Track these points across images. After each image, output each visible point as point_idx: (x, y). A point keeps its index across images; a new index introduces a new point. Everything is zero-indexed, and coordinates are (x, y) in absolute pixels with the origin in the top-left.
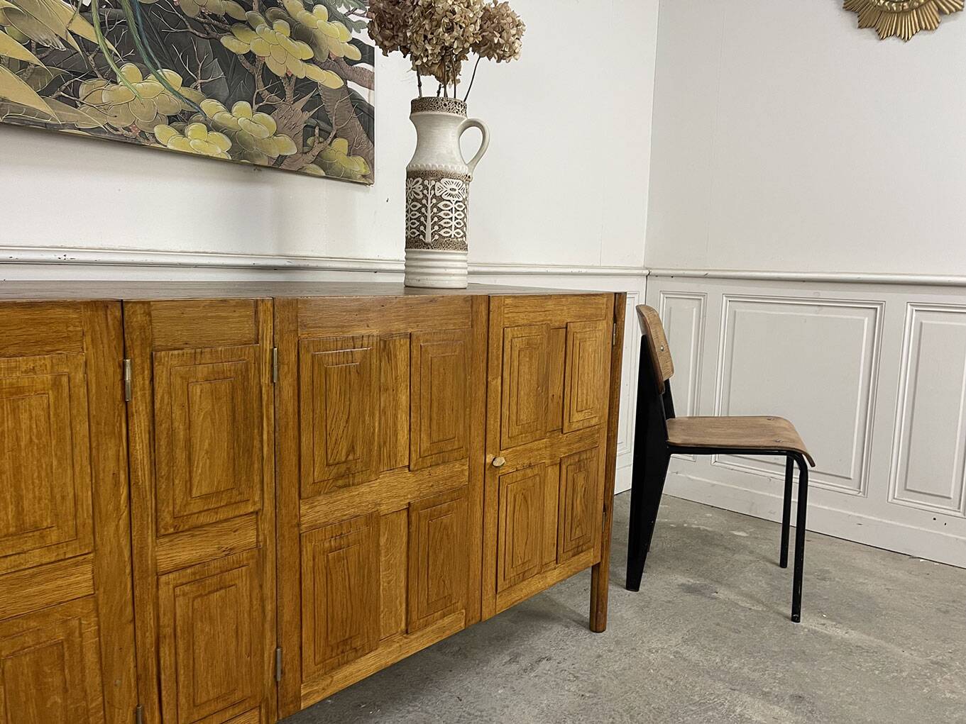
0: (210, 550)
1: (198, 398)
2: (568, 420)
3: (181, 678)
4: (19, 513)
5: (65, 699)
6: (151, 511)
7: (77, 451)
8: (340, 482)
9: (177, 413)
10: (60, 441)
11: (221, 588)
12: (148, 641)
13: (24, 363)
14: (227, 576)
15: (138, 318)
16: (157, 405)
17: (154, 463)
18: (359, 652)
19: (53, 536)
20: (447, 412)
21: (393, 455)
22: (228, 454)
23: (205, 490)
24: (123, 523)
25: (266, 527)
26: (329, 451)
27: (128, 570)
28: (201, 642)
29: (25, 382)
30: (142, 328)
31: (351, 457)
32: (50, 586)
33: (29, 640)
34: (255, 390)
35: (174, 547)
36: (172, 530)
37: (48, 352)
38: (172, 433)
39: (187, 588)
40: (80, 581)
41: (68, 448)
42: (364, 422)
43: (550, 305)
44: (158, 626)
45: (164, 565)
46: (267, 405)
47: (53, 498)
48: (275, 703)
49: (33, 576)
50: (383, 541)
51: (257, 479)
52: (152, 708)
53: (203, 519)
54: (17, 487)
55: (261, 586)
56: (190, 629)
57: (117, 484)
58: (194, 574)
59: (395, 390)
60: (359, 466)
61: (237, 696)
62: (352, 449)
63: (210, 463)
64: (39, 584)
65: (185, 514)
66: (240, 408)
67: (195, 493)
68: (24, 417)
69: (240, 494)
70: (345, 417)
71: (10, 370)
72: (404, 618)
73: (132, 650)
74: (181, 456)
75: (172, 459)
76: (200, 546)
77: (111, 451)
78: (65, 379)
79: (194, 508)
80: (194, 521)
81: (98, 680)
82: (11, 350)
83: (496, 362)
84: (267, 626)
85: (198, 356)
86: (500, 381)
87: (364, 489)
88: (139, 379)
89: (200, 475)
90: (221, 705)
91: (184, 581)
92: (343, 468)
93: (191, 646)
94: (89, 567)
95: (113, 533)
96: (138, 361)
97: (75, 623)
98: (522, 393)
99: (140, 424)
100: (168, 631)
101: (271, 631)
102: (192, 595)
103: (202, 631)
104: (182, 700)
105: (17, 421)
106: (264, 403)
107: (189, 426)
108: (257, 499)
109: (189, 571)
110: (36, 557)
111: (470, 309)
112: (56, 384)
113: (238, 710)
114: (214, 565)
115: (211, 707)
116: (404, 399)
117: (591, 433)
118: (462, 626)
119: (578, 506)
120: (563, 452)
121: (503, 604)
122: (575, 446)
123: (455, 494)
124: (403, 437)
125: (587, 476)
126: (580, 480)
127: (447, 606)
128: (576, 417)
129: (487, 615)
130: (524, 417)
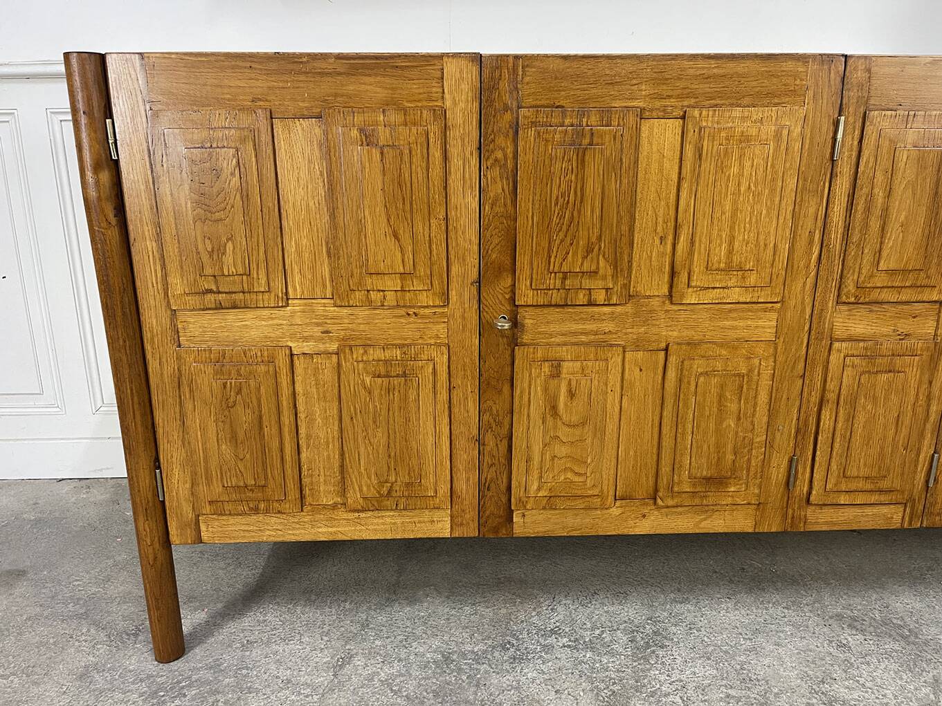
0: (885, 330)
1: (903, 165)
3: (837, 445)
4: (730, 252)
5: (737, 425)
6: (836, 276)
7: (783, 203)
9: (880, 177)
10: (773, 191)
11: (890, 371)
12: (813, 399)
13: (757, 113)
14: (898, 361)
15: (857, 75)
16: (861, 169)
17: (847, 228)
19: (752, 279)
22: (923, 231)
23: (892, 266)
24: (810, 281)
27: (807, 328)
28: (861, 418)
29: (753, 132)
30: (861, 86)
32: (742, 324)
33: (719, 365)
35: (851, 317)
36: (852, 300)
37: (776, 105)
38: (871, 197)
39: (857, 361)
40: (766, 325)
41: (777, 199)
44: (824, 389)
45: (838, 333)
47: (757, 244)
48: (921, 507)
49: (730, 311)
52: (805, 463)
53: (886, 295)
54: (732, 228)
55: (930, 383)
56: (853, 402)
57: (811, 242)
58: (866, 349)
61: (885, 484)
63: (903, 237)
64: (734, 319)
65: (869, 286)
67: (882, 266)
68: (748, 164)
69: (928, 277)
71: (743, 119)
73: (797, 403)
74: (875, 224)
75: (866, 226)
76: (876, 323)
77: (812, 208)
78: (785, 132)
79: (880, 280)
80: (875, 295)
81: (765, 419)
82: (746, 101)
84: (929, 426)
85: (911, 118)
88: (849, 138)
89: (891, 248)
90: (869, 486)
91: (855, 353)
93: (851, 418)
94: (774, 316)
95: (800, 287)
96: (851, 119)
97: (756, 361)
99: (842, 185)
100: (832, 396)
101: (932, 434)
102: (861, 369)
103: (864, 408)
104: (834, 466)
105: (742, 167)
107: (889, 194)
109: (861, 344)
110: (735, 295)
112: (778, 136)
113: (884, 498)
114: (886, 346)
115: (861, 485)
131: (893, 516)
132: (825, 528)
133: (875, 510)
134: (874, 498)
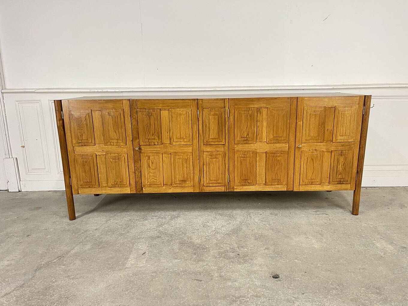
0: (214, 150)
1: (211, 118)
2: (335, 138)
3: (207, 173)
4: (180, 135)
5: (187, 169)
6: (202, 139)
7: (189, 125)
8: (245, 142)
9: (207, 121)
10: (187, 123)
11: (216, 158)
12: (202, 164)
13: (182, 109)
14: (217, 156)
15: (200, 102)
16: (203, 119)
17: (203, 131)
18: (250, 184)
19: (185, 140)
20: (280, 129)
21: (261, 138)
22: (217, 130)
23: (212, 138)
24: (197, 140)
25: (226, 148)
26: (242, 134)
27: (198, 149)
28: (211, 168)
29: (182, 113)
30: (201, 104)
31: (248, 136)
32: (185, 149)
33: (181, 157)
34: (224, 118)
35: (207, 148)
36: (206, 144)
37: (186, 108)
38: (206, 125)
39: (209, 156)
40: (190, 149)
41: (188, 125)
42: (252, 128)
43: (327, 100)
44: (203, 162)
45: (205, 151)
46: (227, 122)
47: (185, 134)
48: (228, 187)
49: (183, 146)
50: (258, 159)
51: (224, 137)
52: (202, 177)
53: (212, 143)
54: (180, 130)
55: (225, 161)
56: (209, 164)
57: (196, 133)
58: (210, 154)
59: (262, 122)
60: (250, 139)
61: (219, 182)
62: (248, 135)
63: (213, 132)
64: (183, 148)
65: (209, 141)
66: (220, 122)
67: (210, 137)
68: (181, 119)
69: (220, 140)
70: (246, 127)
71: (180, 111)
72: (264, 180)
73: (199, 165)
74: (208, 130)
75: (206, 130)
76: (212, 149)
77: (195, 127)
78: (188, 113)
79: (211, 140)
80: (210, 143)
81: (192, 168)
82: (180, 107)
83: (300, 117)
84: (226, 170)
85: (212, 110)
86: (302, 122)
87: (252, 145)
88: (200, 114)
89: (211, 134)
90: (215, 182)
91: (208, 154)
92: (246, 139)
93: (209, 168)
94: (191, 147)
95: (196, 141)
96: (200, 110)
97: (189, 156)
98: (311, 127)
99: (200, 122)
100: (205, 163)
102: (209, 158)
103: (212, 165)
104: (208, 178)
105: (180, 119)
106: (226, 121)
107: (209, 124)
108: (224, 141)
109: (209, 153)
110: (183, 143)
111: (290, 101)
112: (186, 113)
113: (219, 185)
114: (214, 153)
115: (214, 182)
116: (265, 124)
117: (349, 144)
118: (285, 190)
119: (340, 168)
120: (333, 149)
121: (302, 189)
122: (340, 147)
123: (282, 152)
124: (264, 134)
125: (346, 159)
126: (342, 159)
127: (279, 182)
128: (339, 138)
129: (296, 190)
130: (312, 134)
131: (222, 189)
132: (208, 191)
133: (218, 187)
134: (217, 185)
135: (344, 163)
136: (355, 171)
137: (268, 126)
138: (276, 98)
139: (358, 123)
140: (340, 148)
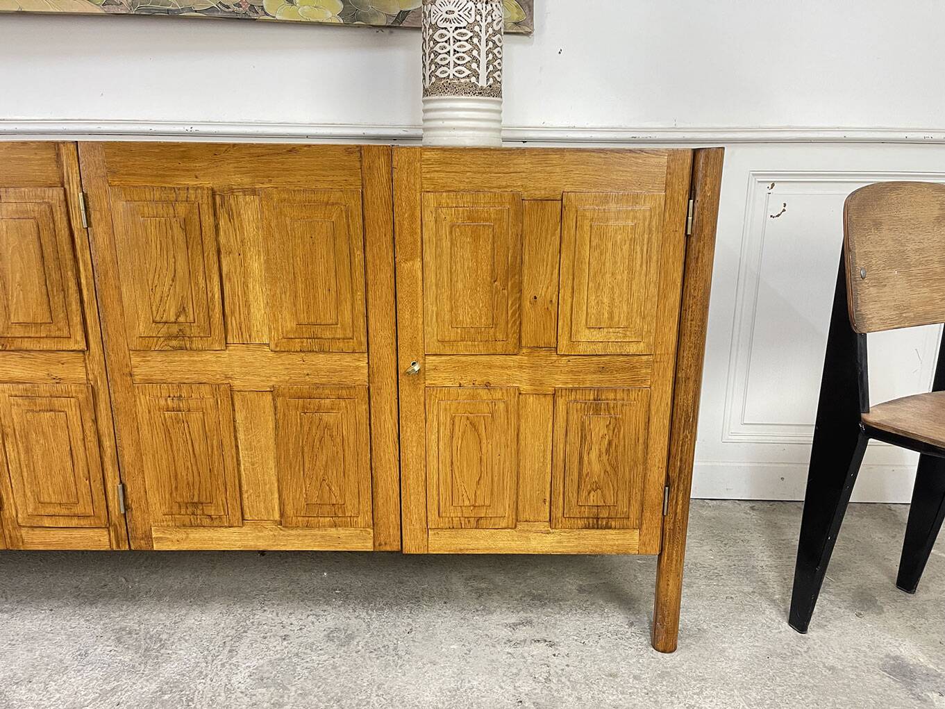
0: (40, 375)
1: (5, 233)
2: (566, 337)
3: (25, 474)
8: (174, 343)
11: (51, 411)
14: (56, 402)
18: (215, 522)
20: (321, 292)
21: (245, 328)
23: (23, 319)
25: (96, 368)
26: (154, 308)
28: (37, 452)
31: (182, 319)
34: (64, 233)
35: (7, 363)
39: (20, 401)
42: (197, 284)
43: (524, 163)
46: (82, 249)
48: (124, 532)
50: (240, 417)
51: (77, 319)
52: (6, 490)
53: (26, 344)
55: (95, 421)
56: (27, 436)
58: (25, 390)
59: (242, 254)
60: (195, 331)
61: (79, 510)
62: (182, 310)
63: (23, 294)
65: (9, 336)
66: (48, 250)
67: (13, 319)
69: (60, 329)
70: (171, 275)
72: (277, 508)
76: (30, 368)
79: (18, 331)
80: (18, 344)
83: (409, 239)
84: (107, 460)
86: (418, 264)
87: (208, 356)
89: (16, 304)
90: (65, 512)
91: (17, 393)
92: (175, 329)
93: (28, 450)
98: (460, 285)
101: (113, 467)
102: (24, 408)
103: (38, 441)
106: (78, 247)
108: (79, 338)
109: (21, 386)
111: (358, 165)
113: (83, 522)
114: (43, 389)
115: (57, 510)
116: (256, 265)
117: (630, 364)
118: (368, 546)
119: (595, 464)
120: (559, 380)
121: (441, 544)
122: (589, 377)
123: (343, 391)
124: (259, 311)
125: (615, 425)
126: (599, 427)
127: (338, 516)
128: (584, 335)
129: (411, 547)
130: (465, 318)
131: (99, 540)
132: (41, 548)
133: (82, 532)
134: (75, 522)
135: (610, 443)
136: (657, 475)
137: (272, 276)
138: (292, 150)
139: (663, 270)
140: (591, 380)
